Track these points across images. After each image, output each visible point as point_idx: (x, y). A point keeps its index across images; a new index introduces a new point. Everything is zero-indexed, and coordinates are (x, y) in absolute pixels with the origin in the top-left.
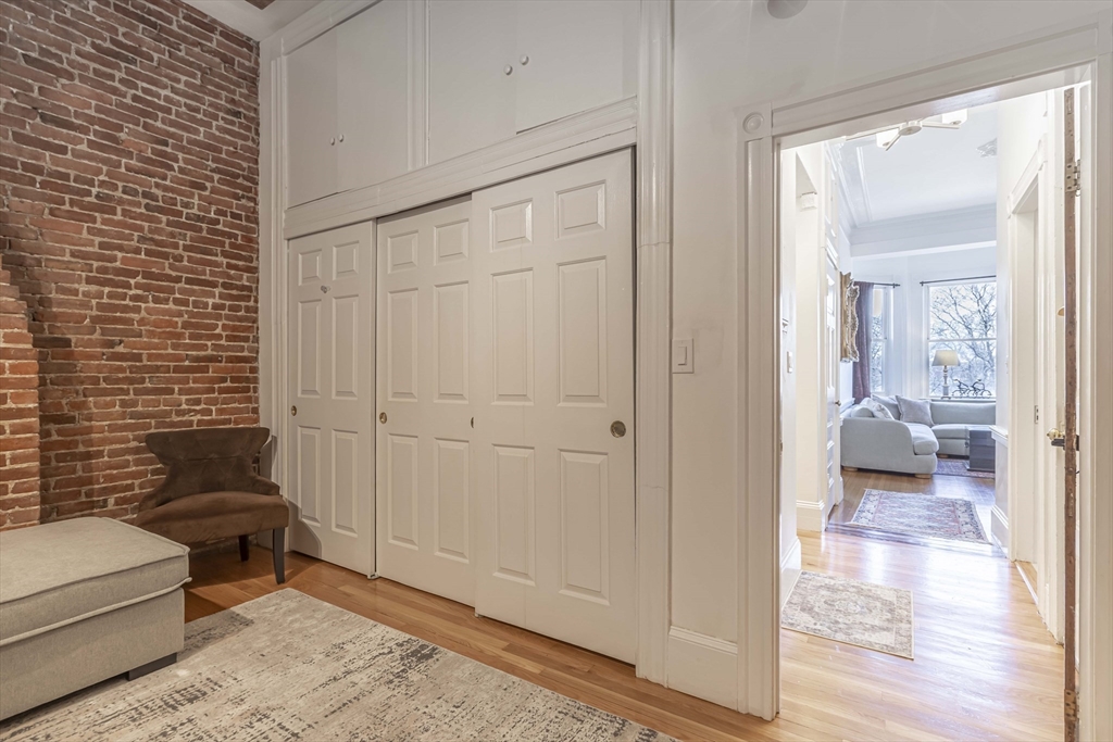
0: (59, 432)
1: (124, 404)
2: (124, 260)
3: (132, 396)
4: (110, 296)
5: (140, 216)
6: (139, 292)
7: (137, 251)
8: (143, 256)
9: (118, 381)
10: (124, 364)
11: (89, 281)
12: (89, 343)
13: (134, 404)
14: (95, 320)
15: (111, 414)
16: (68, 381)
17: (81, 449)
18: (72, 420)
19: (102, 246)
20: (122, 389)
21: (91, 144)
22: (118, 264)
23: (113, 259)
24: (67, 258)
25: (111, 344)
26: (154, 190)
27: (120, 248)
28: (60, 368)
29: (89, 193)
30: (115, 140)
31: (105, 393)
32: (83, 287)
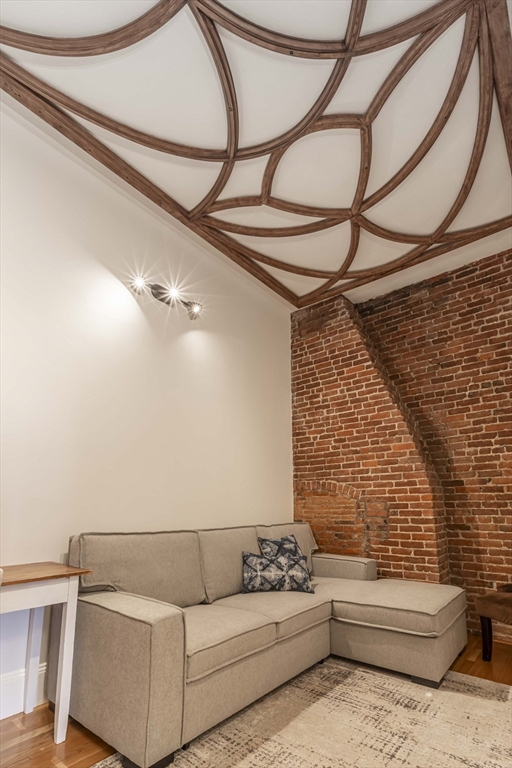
0: (463, 535)
1: (496, 520)
2: (487, 429)
3: (500, 515)
4: (481, 452)
5: (494, 398)
6: (498, 446)
7: (494, 420)
8: (498, 423)
9: (491, 505)
10: (493, 494)
11: (470, 445)
12: (473, 482)
13: (502, 521)
14: (475, 468)
15: (488, 526)
16: (464, 505)
17: (474, 547)
18: (468, 528)
19: (475, 423)
20: (493, 511)
21: (464, 368)
22: (484, 432)
23: (481, 429)
24: (459, 435)
25: (484, 482)
26: (500, 378)
27: (484, 422)
28: (460, 498)
29: (465, 396)
30: (474, 359)
31: (484, 512)
32: (467, 450)
